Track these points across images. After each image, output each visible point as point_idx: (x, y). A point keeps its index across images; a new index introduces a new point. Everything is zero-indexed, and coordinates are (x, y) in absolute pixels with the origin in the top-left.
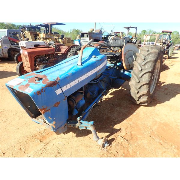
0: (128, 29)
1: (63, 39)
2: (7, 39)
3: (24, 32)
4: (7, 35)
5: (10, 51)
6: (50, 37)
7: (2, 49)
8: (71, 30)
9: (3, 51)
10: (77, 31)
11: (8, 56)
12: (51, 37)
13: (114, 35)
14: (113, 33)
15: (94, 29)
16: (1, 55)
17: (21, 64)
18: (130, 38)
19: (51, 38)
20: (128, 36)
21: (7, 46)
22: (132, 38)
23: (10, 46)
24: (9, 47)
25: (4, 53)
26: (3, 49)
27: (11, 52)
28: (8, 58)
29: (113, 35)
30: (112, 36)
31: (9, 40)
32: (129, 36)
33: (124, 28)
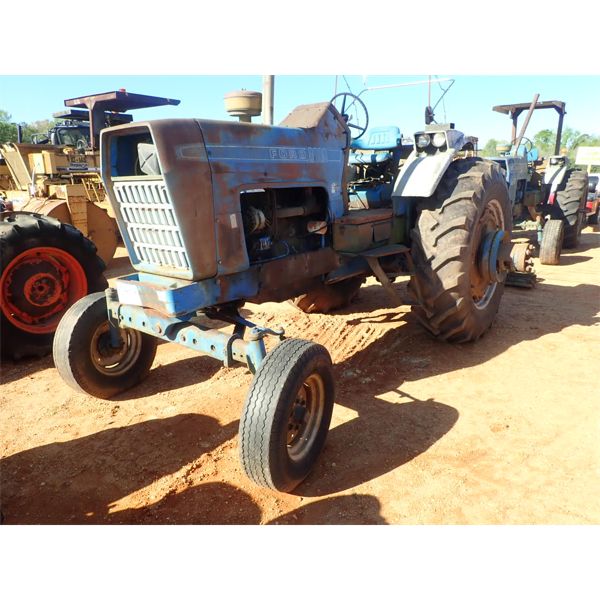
0: (515, 117)
13: (443, 148)
14: (441, 126)
15: (256, 97)
18: (530, 158)
20: (521, 153)
22: (538, 163)
29: (438, 141)
30: (431, 150)
32: (526, 153)
33: (495, 109)
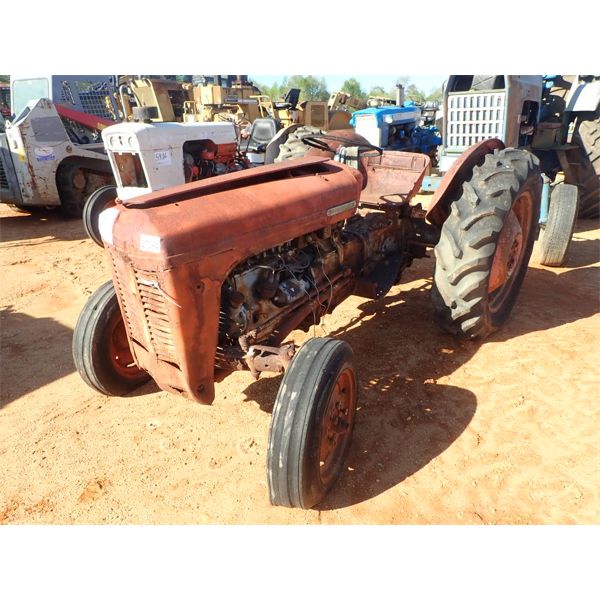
1: (294, 108)
2: (54, 113)
3: (132, 85)
4: (51, 98)
5: (70, 175)
6: (240, 101)
7: (30, 166)
8: (285, 79)
9: (33, 176)
10: (305, 80)
11: (57, 196)
12: (245, 101)
16: (27, 196)
17: (106, 308)
19: (244, 106)
21: (54, 151)
23: (69, 149)
24: (61, 154)
25: (39, 182)
26: (36, 165)
27: (74, 175)
28: (57, 206)
31: (63, 119)
